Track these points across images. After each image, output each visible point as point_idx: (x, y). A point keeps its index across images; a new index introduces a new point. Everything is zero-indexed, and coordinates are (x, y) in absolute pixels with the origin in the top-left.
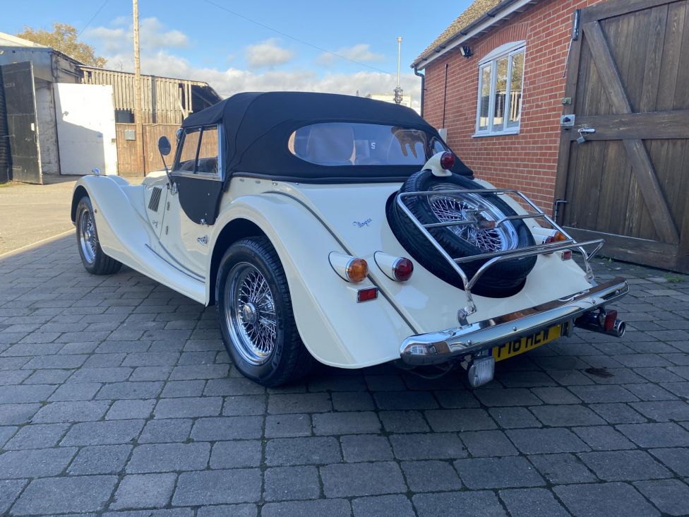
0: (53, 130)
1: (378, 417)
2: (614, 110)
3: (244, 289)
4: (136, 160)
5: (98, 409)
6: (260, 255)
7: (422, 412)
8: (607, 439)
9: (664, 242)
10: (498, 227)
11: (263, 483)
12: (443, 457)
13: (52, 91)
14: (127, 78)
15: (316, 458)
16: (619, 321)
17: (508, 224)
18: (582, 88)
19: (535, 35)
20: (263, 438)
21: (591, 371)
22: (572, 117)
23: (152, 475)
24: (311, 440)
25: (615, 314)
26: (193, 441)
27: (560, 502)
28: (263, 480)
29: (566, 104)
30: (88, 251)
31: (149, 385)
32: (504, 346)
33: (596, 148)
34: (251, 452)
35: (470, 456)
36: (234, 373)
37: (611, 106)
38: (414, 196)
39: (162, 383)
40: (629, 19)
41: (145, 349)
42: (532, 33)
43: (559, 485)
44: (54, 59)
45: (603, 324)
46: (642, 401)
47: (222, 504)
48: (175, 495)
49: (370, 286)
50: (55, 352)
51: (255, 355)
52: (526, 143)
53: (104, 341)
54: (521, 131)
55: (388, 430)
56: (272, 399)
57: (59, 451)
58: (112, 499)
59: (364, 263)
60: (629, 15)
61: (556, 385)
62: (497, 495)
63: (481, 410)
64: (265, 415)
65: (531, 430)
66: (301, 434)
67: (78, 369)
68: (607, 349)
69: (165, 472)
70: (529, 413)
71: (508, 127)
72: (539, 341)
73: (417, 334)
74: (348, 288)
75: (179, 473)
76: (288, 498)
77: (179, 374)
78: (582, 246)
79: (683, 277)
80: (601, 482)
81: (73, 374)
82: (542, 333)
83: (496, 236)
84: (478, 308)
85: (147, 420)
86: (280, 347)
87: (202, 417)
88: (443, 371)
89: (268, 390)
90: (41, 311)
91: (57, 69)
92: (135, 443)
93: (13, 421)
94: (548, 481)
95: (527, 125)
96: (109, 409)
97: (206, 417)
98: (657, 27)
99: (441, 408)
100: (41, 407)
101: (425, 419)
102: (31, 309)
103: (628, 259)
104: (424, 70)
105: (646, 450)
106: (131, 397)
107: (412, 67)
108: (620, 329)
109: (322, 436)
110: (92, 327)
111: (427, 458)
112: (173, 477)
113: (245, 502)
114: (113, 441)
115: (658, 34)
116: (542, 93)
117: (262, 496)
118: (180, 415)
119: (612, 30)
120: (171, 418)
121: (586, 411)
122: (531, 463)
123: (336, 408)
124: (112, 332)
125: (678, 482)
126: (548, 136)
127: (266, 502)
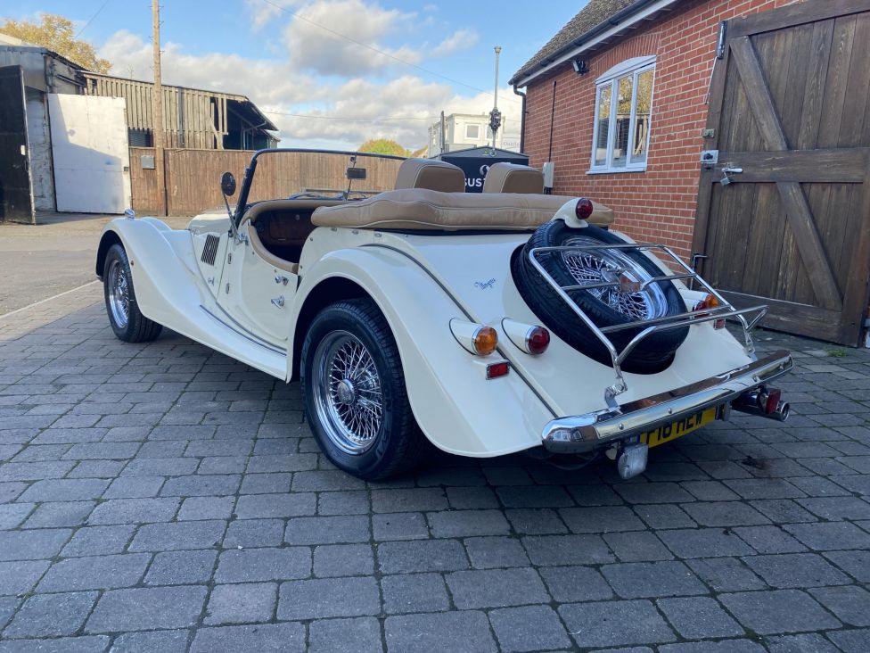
0: (47, 154)
1: (504, 515)
2: (766, 147)
3: (337, 363)
4: (156, 195)
5: (166, 508)
6: (362, 321)
7: (556, 510)
8: (773, 540)
9: (824, 307)
10: (644, 289)
11: (381, 593)
12: (587, 563)
13: (46, 103)
14: (143, 89)
15: (438, 564)
16: (782, 402)
17: (655, 287)
18: (727, 117)
19: (667, 49)
20: (372, 541)
21: (749, 462)
22: (714, 153)
23: (247, 585)
24: (430, 544)
25: (779, 393)
26: (289, 546)
27: (728, 611)
28: (381, 590)
29: (708, 137)
30: (119, 313)
31: (223, 479)
32: (653, 431)
33: (744, 193)
34: (361, 558)
35: (618, 560)
36: (325, 464)
37: (762, 141)
38: (548, 252)
39: (239, 477)
40: (786, 35)
41: (211, 435)
42: (664, 46)
43: (724, 592)
44: (48, 62)
45: (764, 405)
46: (809, 496)
47: (337, 618)
48: (279, 607)
49: (499, 360)
50: (98, 440)
51: (350, 442)
52: (655, 182)
53: (157, 425)
54: (649, 168)
55: (518, 531)
56: (376, 495)
57: (130, 558)
58: (205, 613)
59: (493, 332)
60: (787, 30)
61: (709, 478)
62: (655, 604)
63: (625, 508)
64: (370, 514)
65: (686, 531)
66: (417, 536)
67: (131, 459)
68: (764, 436)
69: (263, 582)
70: (680, 511)
71: (631, 162)
72: (692, 425)
73: (557, 418)
74: (475, 362)
75: (280, 582)
76: (414, 610)
77: (257, 466)
78: (742, 314)
79: (846, 350)
80: (773, 589)
81: (126, 466)
82: (695, 417)
83: (640, 300)
84: (628, 386)
85: (229, 521)
86: (387, 432)
87: (294, 518)
88: (586, 461)
89: (369, 484)
90: (69, 388)
91: (52, 75)
92: (219, 547)
93: (65, 523)
94: (711, 589)
95: (656, 161)
96: (180, 508)
97: (299, 517)
98: (820, 46)
99: (577, 506)
100: (95, 506)
101: (560, 518)
102: (56, 386)
103: (781, 327)
104: (525, 88)
105: (819, 553)
106: (204, 494)
107: (511, 83)
108: (783, 412)
109: (441, 538)
110: (139, 408)
111: (569, 563)
112: (273, 587)
113: (364, 616)
114: (193, 546)
115: (821, 55)
116: (676, 121)
117: (382, 608)
118: (267, 514)
119: (765, 47)
120: (257, 519)
121: (747, 508)
122: (689, 568)
123: (454, 505)
124: (165, 414)
125: (859, 589)
126: (683, 175)
127: (388, 615)
